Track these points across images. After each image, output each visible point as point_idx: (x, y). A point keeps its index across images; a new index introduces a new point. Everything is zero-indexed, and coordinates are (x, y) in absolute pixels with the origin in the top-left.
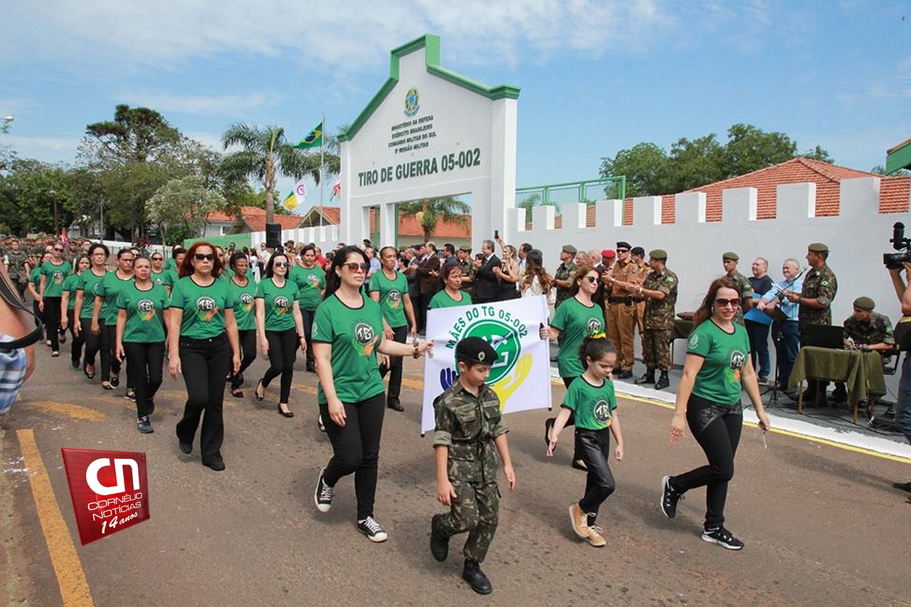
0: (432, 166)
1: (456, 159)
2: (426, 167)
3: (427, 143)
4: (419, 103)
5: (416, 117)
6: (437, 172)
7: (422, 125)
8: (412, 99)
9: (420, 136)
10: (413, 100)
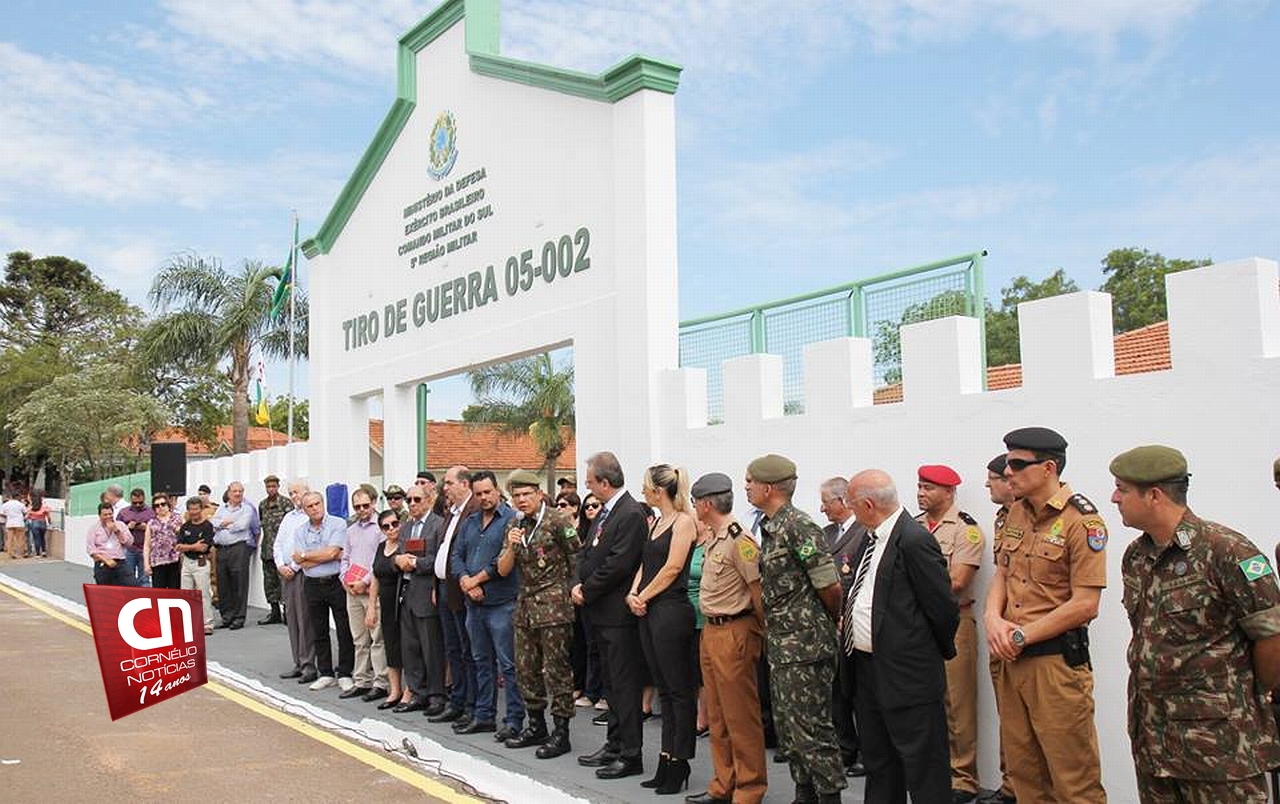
0: (487, 286)
1: (536, 262)
2: (474, 292)
3: (475, 234)
4: (457, 146)
5: (451, 180)
6: (495, 299)
7: (463, 194)
8: (442, 138)
9: (460, 221)
10: (443, 142)
